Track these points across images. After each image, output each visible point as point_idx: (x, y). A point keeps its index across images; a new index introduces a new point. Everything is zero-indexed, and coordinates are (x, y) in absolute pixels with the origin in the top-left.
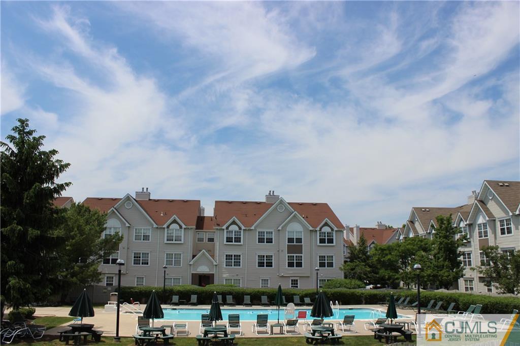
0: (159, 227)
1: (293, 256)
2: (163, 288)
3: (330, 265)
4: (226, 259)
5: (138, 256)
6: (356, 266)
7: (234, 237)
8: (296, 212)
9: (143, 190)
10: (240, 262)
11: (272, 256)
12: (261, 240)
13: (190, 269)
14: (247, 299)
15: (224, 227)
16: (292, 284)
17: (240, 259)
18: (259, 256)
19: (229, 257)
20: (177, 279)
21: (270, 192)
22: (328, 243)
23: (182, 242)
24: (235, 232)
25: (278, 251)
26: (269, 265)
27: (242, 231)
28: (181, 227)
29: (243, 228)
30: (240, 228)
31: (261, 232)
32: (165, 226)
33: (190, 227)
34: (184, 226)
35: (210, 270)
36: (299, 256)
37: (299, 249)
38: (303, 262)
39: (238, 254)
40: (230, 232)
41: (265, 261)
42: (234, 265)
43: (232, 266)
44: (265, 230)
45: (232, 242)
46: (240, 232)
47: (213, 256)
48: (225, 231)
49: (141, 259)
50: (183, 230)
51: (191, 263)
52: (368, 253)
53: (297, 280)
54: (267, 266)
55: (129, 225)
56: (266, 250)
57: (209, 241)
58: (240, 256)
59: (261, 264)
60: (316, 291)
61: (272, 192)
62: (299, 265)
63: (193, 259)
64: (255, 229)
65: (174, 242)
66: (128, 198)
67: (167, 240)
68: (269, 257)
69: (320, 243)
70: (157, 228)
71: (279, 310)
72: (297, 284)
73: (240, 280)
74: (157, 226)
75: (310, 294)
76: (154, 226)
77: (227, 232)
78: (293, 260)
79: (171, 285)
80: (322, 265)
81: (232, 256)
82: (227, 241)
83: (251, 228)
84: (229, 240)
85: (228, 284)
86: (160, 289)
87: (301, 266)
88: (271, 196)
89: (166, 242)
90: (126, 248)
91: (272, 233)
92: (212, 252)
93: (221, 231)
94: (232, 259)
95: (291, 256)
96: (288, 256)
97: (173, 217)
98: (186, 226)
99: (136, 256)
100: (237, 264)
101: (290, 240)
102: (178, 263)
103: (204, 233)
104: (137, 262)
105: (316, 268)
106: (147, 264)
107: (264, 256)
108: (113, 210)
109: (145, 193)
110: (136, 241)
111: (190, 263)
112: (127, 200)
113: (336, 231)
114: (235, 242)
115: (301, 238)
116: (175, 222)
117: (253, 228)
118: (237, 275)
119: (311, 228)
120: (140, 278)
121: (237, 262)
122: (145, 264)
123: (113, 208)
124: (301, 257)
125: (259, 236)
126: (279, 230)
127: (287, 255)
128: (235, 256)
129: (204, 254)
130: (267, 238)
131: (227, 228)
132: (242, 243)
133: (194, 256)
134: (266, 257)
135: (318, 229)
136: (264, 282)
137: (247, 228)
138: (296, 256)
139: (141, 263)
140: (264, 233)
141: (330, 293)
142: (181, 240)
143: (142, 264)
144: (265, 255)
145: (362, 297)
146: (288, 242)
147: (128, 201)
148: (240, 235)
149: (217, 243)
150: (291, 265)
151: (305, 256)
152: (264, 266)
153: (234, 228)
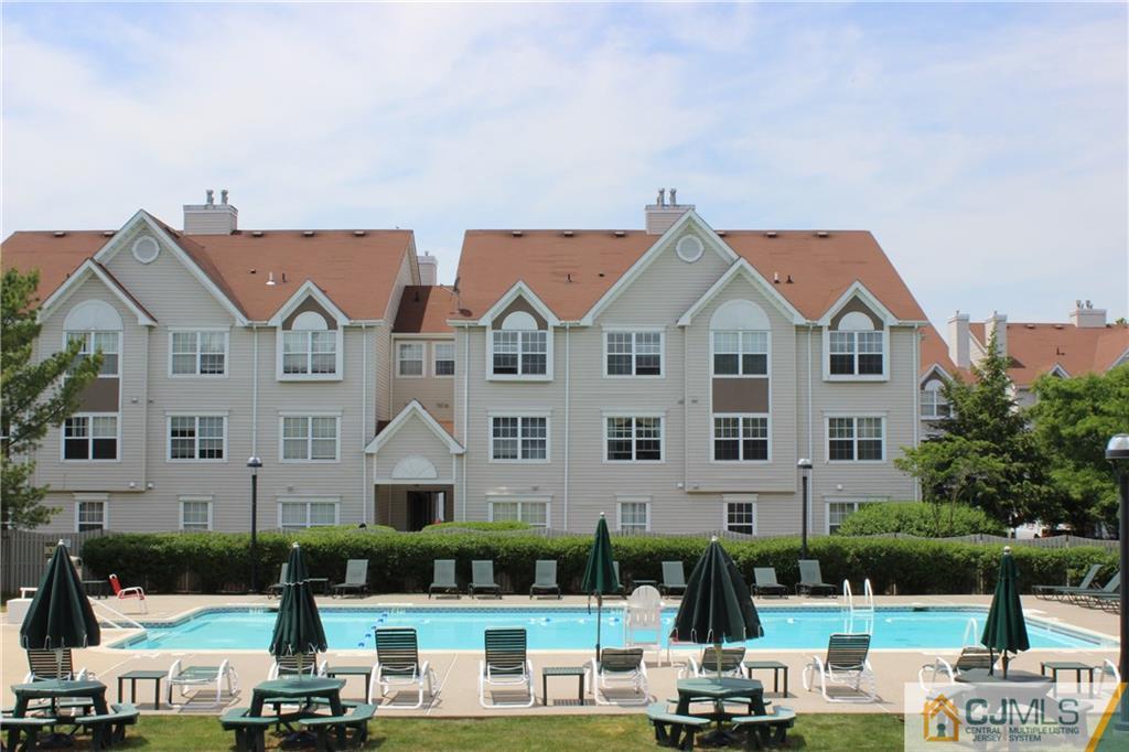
0: (256, 323)
1: (736, 421)
2: (249, 537)
3: (872, 450)
4: (496, 433)
5: (187, 428)
6: (954, 454)
7: (520, 353)
8: (742, 261)
9: (210, 200)
10: (543, 443)
11: (657, 421)
12: (617, 365)
13: (369, 468)
14: (546, 573)
15: (486, 320)
16: (731, 519)
17: (543, 433)
18: (611, 420)
19: (503, 425)
20: (323, 504)
21: (662, 192)
22: (861, 372)
23: (338, 376)
24: (525, 337)
25: (682, 402)
26: (650, 451)
27: (550, 334)
28: (332, 324)
29: (553, 321)
30: (542, 324)
31: (620, 337)
32: (277, 321)
33: (363, 323)
34: (342, 321)
35: (438, 472)
36: (755, 420)
37: (756, 396)
38: (769, 438)
39: (537, 415)
40: (506, 336)
41: (634, 439)
42: (525, 455)
43: (515, 457)
44: (634, 329)
45: (514, 371)
46: (543, 337)
47: (447, 425)
48: (490, 333)
49: (197, 438)
50: (339, 333)
51: (373, 448)
52: (1014, 409)
53: (749, 507)
54: (639, 457)
55: (150, 322)
56: (636, 399)
57: (439, 372)
58: (543, 421)
59: (619, 451)
60: (798, 543)
61: (667, 196)
62: (757, 450)
63: (378, 433)
64: (597, 327)
65: (310, 376)
66: (143, 225)
67: (287, 371)
68: (648, 426)
69: (833, 371)
70: (249, 328)
71: (599, 610)
72: (749, 519)
73: (544, 505)
74: (246, 322)
75: (778, 553)
76: (238, 324)
77: (496, 337)
78: (736, 433)
79: (273, 525)
80: (840, 450)
81: (514, 421)
82: (497, 371)
83: (583, 323)
84: (504, 365)
85: (501, 521)
86: (240, 541)
87: (764, 457)
88: (667, 209)
89: (280, 375)
90: (143, 401)
91: (657, 338)
92: (443, 411)
93: (476, 336)
94: (514, 433)
95: (727, 420)
96: (718, 421)
97: (304, 288)
98: (350, 319)
99: (179, 428)
100: (535, 448)
101: (724, 363)
102: (325, 449)
103: (424, 344)
104: (182, 449)
105: (801, 461)
106: (219, 454)
107: (629, 423)
108: (90, 269)
109: (217, 209)
110: (176, 376)
111: (368, 450)
112: (140, 234)
113: (891, 327)
114: (525, 371)
115: (765, 356)
116: (310, 304)
117: (587, 321)
118: (535, 489)
119: (800, 320)
120: (196, 503)
121: (533, 442)
122: (211, 456)
123: (89, 263)
124: (764, 421)
125: (611, 348)
126: (683, 327)
127: (712, 417)
128: (525, 421)
129: (415, 416)
130: (638, 358)
131: (497, 324)
132: (549, 375)
133: (381, 425)
134: (639, 424)
135: (825, 321)
136: (630, 513)
137: (569, 323)
138: (746, 421)
139: (197, 454)
140: (628, 337)
141: (852, 552)
142: (332, 371)
143: (202, 454)
144: (634, 416)
145: (975, 564)
146: (716, 372)
147: (146, 237)
148: (543, 348)
149: (461, 377)
150: (725, 451)
151: (778, 422)
152: (629, 457)
153: (520, 322)
